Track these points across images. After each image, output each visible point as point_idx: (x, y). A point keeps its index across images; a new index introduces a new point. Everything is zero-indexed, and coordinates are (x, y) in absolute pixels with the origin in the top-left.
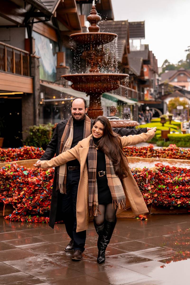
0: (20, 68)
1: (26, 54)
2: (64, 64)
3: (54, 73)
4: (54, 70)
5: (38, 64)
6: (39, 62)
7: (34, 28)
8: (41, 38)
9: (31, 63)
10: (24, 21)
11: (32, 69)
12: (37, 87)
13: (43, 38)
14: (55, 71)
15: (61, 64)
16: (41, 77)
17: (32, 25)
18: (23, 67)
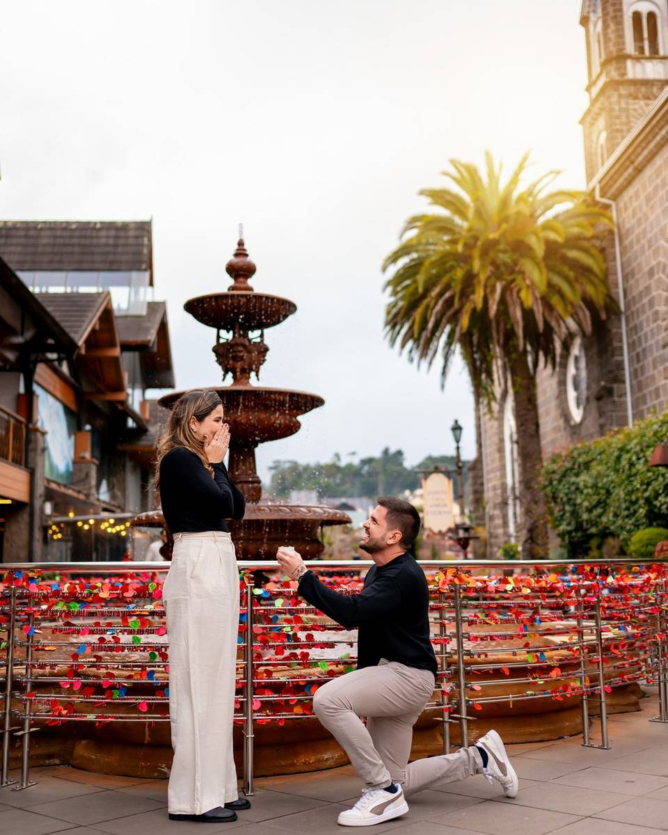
0: (6, 449)
1: (21, 422)
2: (88, 455)
3: (67, 471)
4: (68, 465)
5: (43, 445)
6: (44, 441)
7: (36, 377)
8: (47, 398)
9: (28, 441)
10: (18, 359)
11: (31, 455)
12: (40, 490)
13: (51, 399)
14: (71, 469)
15: (82, 455)
16: (47, 474)
17: (35, 367)
18: (13, 448)
